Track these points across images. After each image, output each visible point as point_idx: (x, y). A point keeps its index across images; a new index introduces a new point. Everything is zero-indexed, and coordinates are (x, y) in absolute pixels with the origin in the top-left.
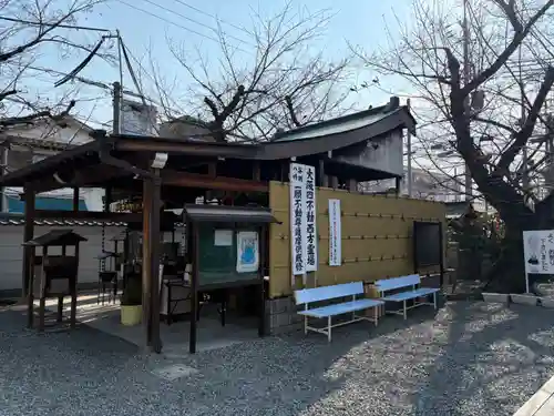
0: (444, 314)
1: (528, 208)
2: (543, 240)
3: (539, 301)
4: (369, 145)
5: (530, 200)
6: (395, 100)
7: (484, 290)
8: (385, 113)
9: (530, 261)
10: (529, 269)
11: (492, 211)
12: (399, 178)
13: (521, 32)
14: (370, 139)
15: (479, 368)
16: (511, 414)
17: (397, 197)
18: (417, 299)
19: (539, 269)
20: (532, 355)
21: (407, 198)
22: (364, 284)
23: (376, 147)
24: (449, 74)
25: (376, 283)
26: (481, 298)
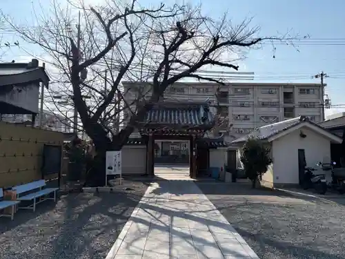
0: (60, 204)
1: (109, 138)
2: (115, 156)
3: (111, 189)
4: (15, 88)
5: (110, 133)
6: (35, 62)
7: (84, 186)
8: (28, 68)
9: (109, 168)
10: (108, 172)
11: (88, 139)
12: (34, 115)
13: (112, 43)
14: (16, 85)
15: (85, 234)
16: (105, 257)
17: (33, 128)
18: (43, 196)
19: (113, 172)
20: (111, 220)
21: (39, 128)
22: (4, 190)
23: (20, 91)
24: (72, 55)
25: (13, 188)
26: (82, 191)
